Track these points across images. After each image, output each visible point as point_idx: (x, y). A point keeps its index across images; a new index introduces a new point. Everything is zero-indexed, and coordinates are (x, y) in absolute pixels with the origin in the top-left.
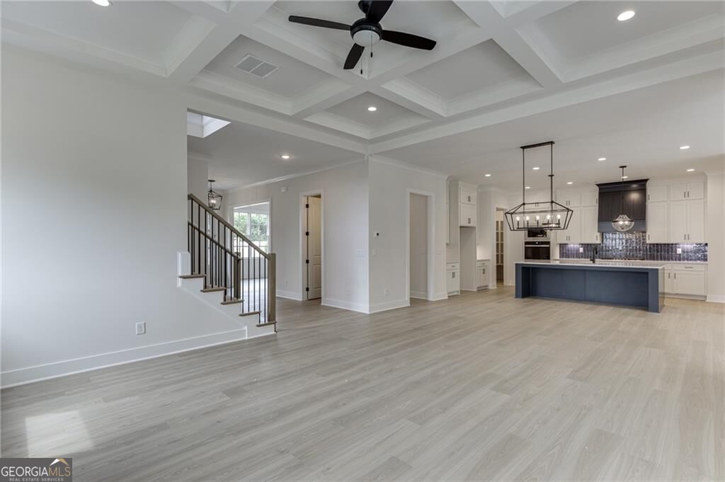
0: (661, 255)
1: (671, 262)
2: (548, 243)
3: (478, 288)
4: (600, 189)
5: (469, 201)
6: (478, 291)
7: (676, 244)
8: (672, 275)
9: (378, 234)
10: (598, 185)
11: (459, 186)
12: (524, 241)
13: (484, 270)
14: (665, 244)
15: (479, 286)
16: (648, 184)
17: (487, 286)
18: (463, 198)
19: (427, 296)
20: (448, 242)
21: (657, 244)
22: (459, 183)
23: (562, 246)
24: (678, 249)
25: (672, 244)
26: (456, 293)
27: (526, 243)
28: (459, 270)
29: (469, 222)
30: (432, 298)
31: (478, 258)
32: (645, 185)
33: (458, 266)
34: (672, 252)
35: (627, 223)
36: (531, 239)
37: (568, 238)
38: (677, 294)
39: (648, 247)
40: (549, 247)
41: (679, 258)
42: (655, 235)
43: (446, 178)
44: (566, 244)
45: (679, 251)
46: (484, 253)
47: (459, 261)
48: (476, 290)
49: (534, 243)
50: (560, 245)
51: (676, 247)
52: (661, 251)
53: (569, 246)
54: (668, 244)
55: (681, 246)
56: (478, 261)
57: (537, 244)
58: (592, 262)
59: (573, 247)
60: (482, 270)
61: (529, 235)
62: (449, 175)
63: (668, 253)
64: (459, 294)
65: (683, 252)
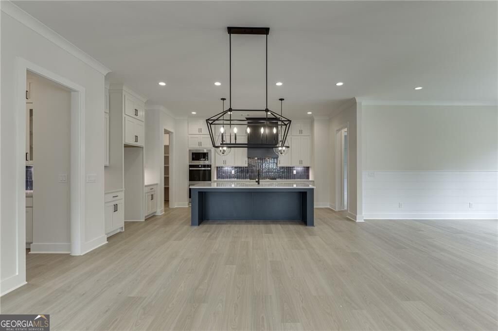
0: (285, 175)
1: (289, 180)
2: (210, 166)
4: (248, 123)
5: (136, 115)
6: (146, 220)
7: (293, 167)
10: (247, 119)
11: (124, 93)
12: (188, 164)
13: (152, 195)
14: (286, 167)
15: (146, 215)
17: (155, 212)
18: (128, 110)
19: (70, 247)
20: (108, 164)
22: (124, 88)
25: (291, 167)
26: (119, 231)
27: (191, 166)
28: (123, 201)
29: (136, 141)
30: (79, 250)
31: (146, 183)
33: (121, 195)
34: (291, 173)
36: (196, 163)
37: (225, 162)
40: (210, 170)
41: (295, 177)
42: (284, 161)
43: (105, 72)
44: (222, 167)
45: (295, 172)
46: (152, 177)
47: (124, 189)
48: (143, 220)
49: (197, 166)
50: (218, 168)
51: (293, 170)
52: (285, 172)
54: (288, 167)
55: (296, 168)
56: (146, 186)
57: (200, 167)
58: (257, 183)
59: (228, 169)
60: (150, 196)
61: (193, 159)
62: (111, 71)
63: (289, 173)
64: (124, 230)
65: (297, 172)
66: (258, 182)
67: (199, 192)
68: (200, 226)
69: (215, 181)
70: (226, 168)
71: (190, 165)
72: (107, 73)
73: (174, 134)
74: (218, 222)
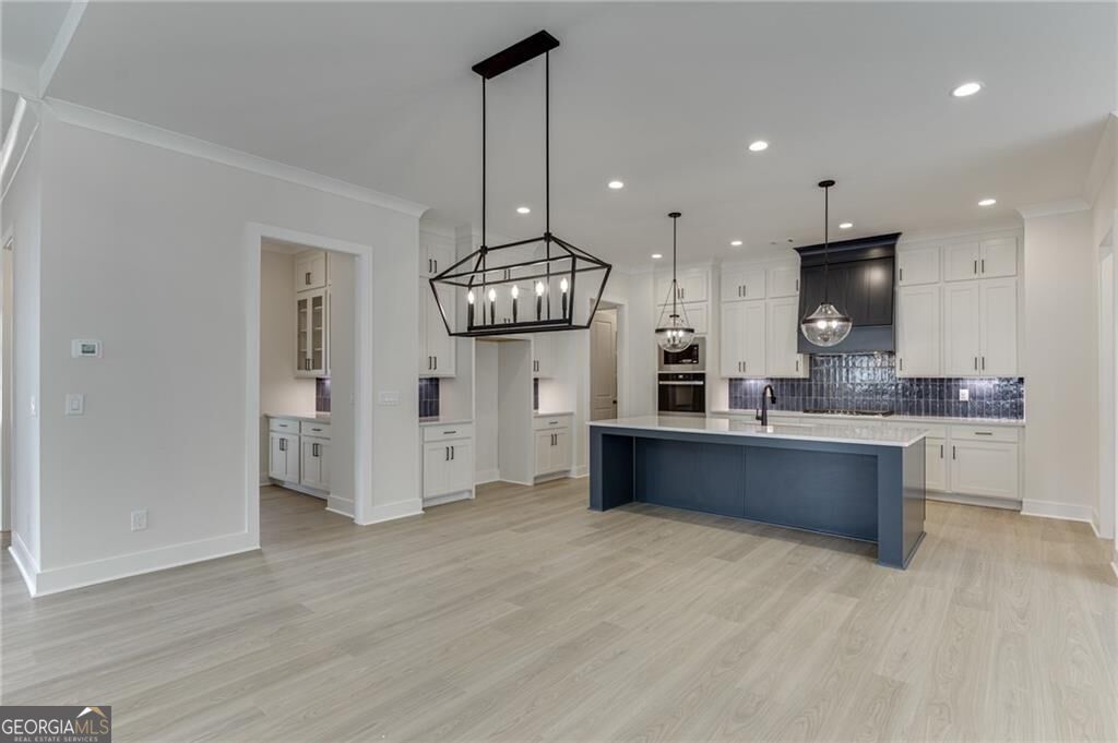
0: (927, 404)
1: (946, 419)
2: (701, 377)
3: (536, 478)
4: (803, 259)
6: (536, 485)
7: (958, 379)
8: (948, 452)
9: (88, 350)
10: (799, 250)
12: (657, 372)
13: (554, 437)
14: (934, 380)
15: (537, 474)
16: (900, 243)
17: (566, 472)
20: (452, 374)
21: (919, 380)
23: (734, 383)
24: (961, 391)
25: (950, 380)
26: (466, 496)
27: (662, 377)
28: (471, 442)
30: (366, 516)
31: (543, 411)
32: (892, 247)
33: (468, 431)
34: (950, 397)
35: (835, 324)
36: (674, 369)
37: (742, 366)
38: (958, 495)
39: (900, 387)
40: (703, 387)
41: (964, 410)
42: (915, 357)
44: (741, 379)
45: (964, 395)
47: (474, 419)
48: (530, 483)
49: (675, 377)
50: (731, 380)
51: (958, 387)
52: (927, 395)
53: (748, 382)
54: (942, 380)
55: (968, 383)
56: (544, 416)
57: (681, 380)
58: (760, 422)
59: (756, 384)
60: (550, 438)
61: (667, 361)
62: (428, 208)
63: (941, 398)
64: (474, 497)
65: (973, 396)
66: (763, 420)
67: (604, 435)
68: (607, 512)
69: (721, 414)
70: (752, 382)
71: (660, 375)
72: (422, 212)
73: (626, 308)
74: (656, 511)
